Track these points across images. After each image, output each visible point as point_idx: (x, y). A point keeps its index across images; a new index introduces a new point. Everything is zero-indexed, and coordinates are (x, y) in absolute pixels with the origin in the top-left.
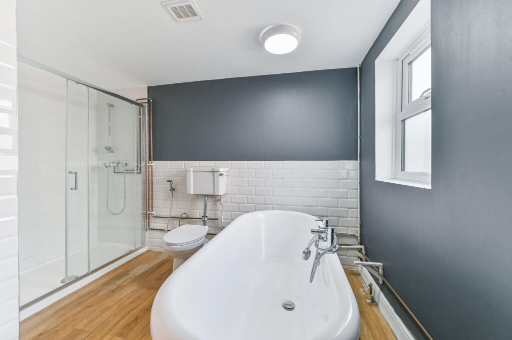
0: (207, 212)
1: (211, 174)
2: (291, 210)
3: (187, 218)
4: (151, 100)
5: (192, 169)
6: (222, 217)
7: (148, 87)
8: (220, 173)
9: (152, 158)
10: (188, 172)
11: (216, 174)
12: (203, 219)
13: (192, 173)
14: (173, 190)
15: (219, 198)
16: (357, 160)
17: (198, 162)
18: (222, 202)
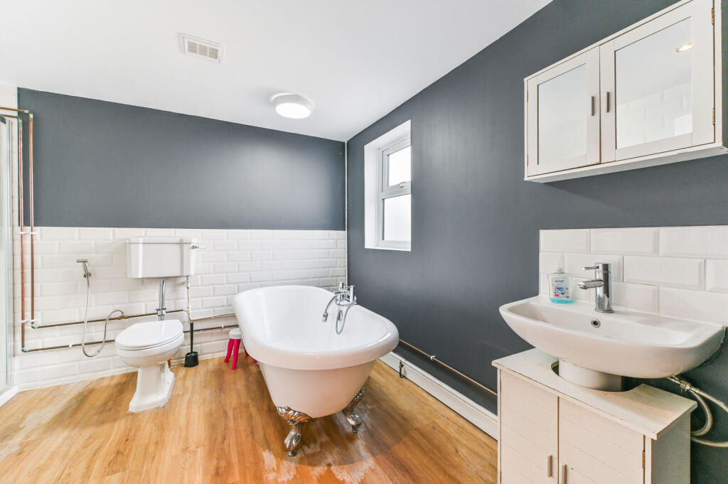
0: (166, 302)
1: (177, 247)
2: (282, 284)
3: (122, 317)
4: (31, 116)
5: (141, 240)
6: (190, 306)
7: (19, 89)
8: (192, 245)
9: (32, 222)
10: (133, 246)
11: (185, 247)
12: (159, 313)
13: (141, 246)
14: (87, 275)
15: (184, 279)
16: (345, 230)
17: (143, 230)
18: (189, 286)
